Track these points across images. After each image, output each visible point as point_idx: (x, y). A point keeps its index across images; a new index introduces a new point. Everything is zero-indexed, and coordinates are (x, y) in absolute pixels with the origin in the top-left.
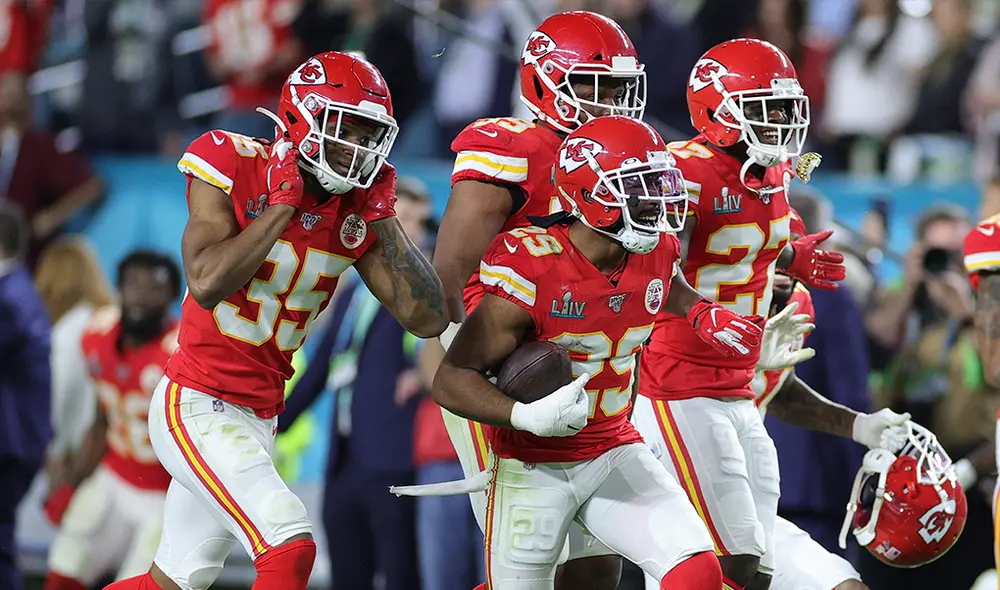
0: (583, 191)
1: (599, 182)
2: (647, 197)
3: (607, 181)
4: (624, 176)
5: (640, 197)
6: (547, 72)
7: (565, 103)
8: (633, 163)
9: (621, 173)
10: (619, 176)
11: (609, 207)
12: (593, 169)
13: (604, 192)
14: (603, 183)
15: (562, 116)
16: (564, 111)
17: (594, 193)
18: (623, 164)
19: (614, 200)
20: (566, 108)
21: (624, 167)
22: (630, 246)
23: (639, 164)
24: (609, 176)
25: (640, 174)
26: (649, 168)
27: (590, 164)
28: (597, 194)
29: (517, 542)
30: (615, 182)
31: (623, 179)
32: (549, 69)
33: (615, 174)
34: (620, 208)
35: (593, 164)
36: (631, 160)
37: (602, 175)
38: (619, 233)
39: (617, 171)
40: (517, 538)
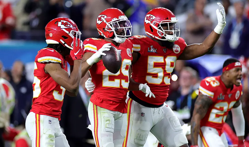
0: (103, 29)
1: (107, 25)
2: (120, 28)
3: (109, 25)
4: (113, 23)
5: (118, 28)
6: (154, 24)
7: (160, 32)
8: (115, 19)
9: (112, 22)
10: (112, 23)
11: (110, 32)
12: (105, 22)
13: (109, 28)
14: (108, 26)
15: (160, 35)
16: (160, 34)
17: (106, 29)
18: (112, 20)
19: (111, 30)
20: (161, 33)
21: (113, 21)
22: (118, 42)
23: (117, 19)
24: (109, 23)
25: (117, 22)
26: (119, 20)
27: (104, 21)
28: (107, 29)
29: (107, 126)
30: (111, 25)
31: (113, 24)
32: (154, 23)
33: (111, 23)
34: (113, 32)
35: (105, 21)
36: (114, 19)
37: (107, 23)
38: (114, 39)
39: (111, 22)
40: (107, 125)
